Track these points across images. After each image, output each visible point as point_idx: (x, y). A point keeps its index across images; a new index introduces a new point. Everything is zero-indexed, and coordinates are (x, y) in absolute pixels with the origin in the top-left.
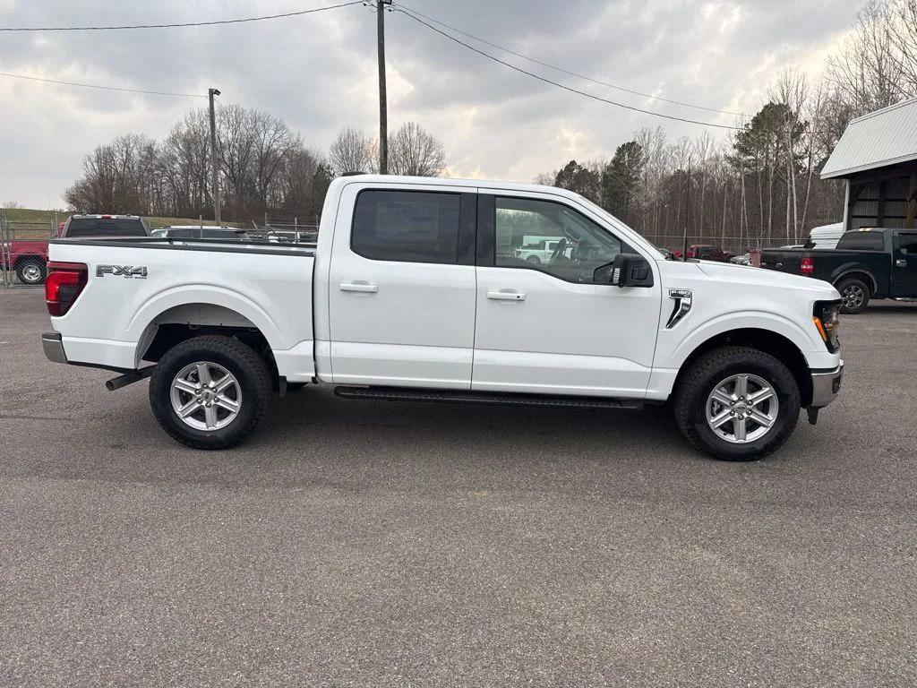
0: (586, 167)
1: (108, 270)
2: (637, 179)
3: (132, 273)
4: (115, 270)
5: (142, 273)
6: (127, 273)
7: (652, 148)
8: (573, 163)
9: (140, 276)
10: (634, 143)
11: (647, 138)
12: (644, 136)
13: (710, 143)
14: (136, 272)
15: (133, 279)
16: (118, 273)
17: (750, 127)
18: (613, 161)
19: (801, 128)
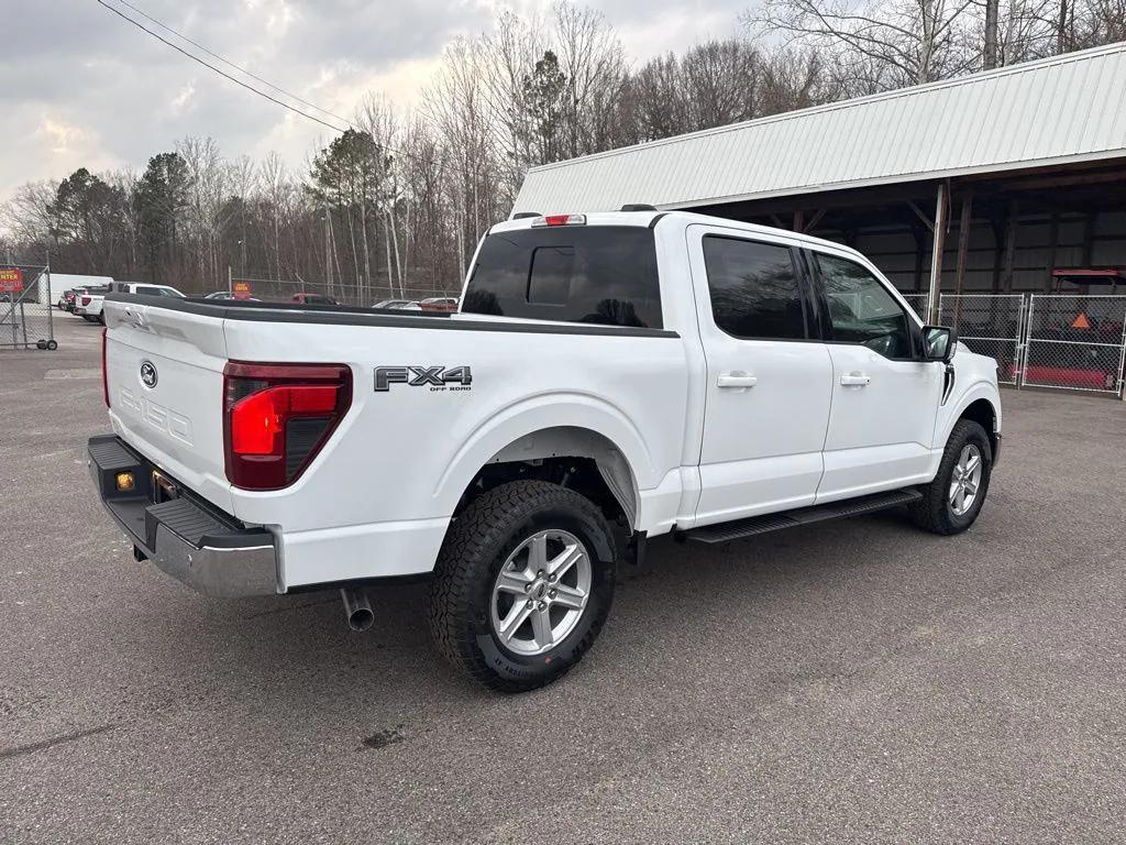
0: (105, 179)
1: (398, 376)
2: (183, 203)
3: (444, 381)
4: (412, 376)
5: (462, 378)
6: (434, 381)
7: (203, 165)
8: (83, 172)
9: (458, 384)
10: (174, 155)
11: (194, 149)
12: (190, 148)
13: (279, 166)
14: (452, 377)
15: (449, 393)
16: (418, 382)
17: (329, 154)
18: (147, 176)
19: (388, 162)
